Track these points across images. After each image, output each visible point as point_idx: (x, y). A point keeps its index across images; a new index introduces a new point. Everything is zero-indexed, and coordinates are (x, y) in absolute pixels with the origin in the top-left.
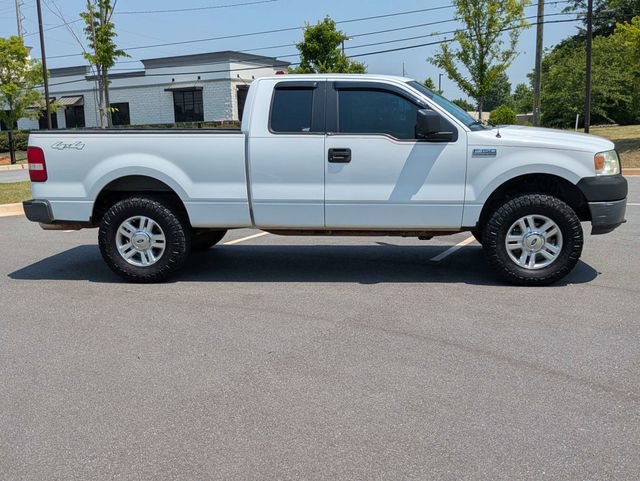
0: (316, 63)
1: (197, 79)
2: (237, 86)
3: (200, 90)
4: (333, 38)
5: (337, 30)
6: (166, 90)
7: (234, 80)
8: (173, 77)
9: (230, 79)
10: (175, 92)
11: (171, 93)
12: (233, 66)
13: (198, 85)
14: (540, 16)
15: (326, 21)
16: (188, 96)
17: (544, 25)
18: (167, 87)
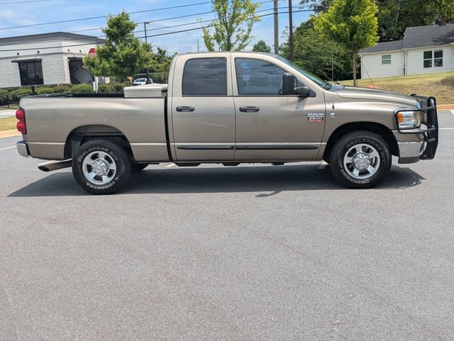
0: (117, 43)
1: (36, 53)
2: (68, 58)
3: (40, 61)
4: (128, 25)
5: (131, 21)
6: (12, 62)
7: (66, 54)
8: (18, 52)
9: (62, 53)
10: (20, 63)
11: (17, 64)
12: (64, 43)
13: (38, 57)
14: (276, 9)
15: (123, 14)
16: (30, 66)
17: (279, 15)
18: (13, 60)
